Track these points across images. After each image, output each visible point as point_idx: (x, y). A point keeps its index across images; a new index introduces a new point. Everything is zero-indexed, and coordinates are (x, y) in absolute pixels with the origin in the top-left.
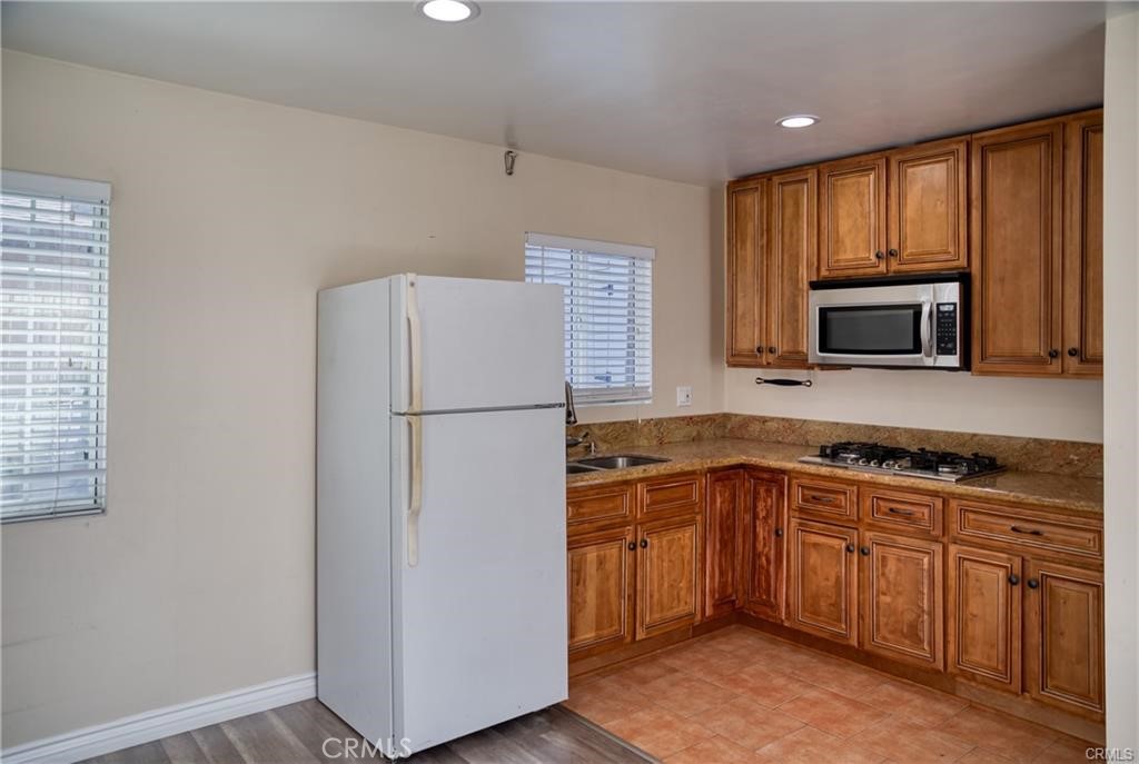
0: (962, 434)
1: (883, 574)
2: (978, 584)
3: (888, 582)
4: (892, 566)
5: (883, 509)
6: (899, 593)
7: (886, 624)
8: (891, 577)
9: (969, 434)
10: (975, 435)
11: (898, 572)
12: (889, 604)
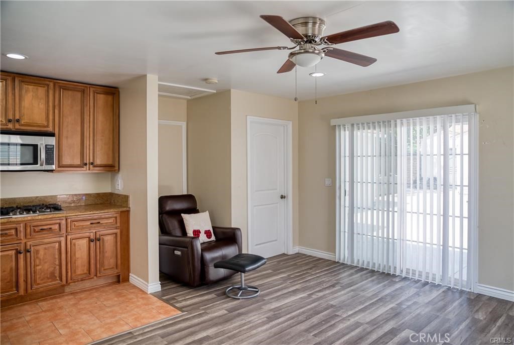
0: (31, 198)
1: (37, 258)
2: (79, 247)
3: (40, 260)
4: (42, 253)
5: (37, 230)
6: (45, 263)
7: (39, 278)
8: (41, 257)
9: (34, 197)
10: (37, 197)
11: (45, 254)
12: (40, 269)
